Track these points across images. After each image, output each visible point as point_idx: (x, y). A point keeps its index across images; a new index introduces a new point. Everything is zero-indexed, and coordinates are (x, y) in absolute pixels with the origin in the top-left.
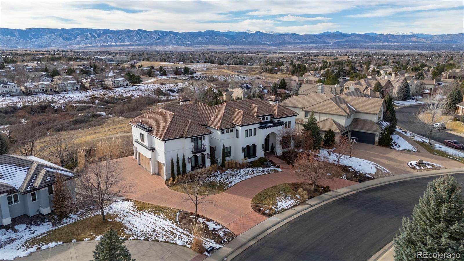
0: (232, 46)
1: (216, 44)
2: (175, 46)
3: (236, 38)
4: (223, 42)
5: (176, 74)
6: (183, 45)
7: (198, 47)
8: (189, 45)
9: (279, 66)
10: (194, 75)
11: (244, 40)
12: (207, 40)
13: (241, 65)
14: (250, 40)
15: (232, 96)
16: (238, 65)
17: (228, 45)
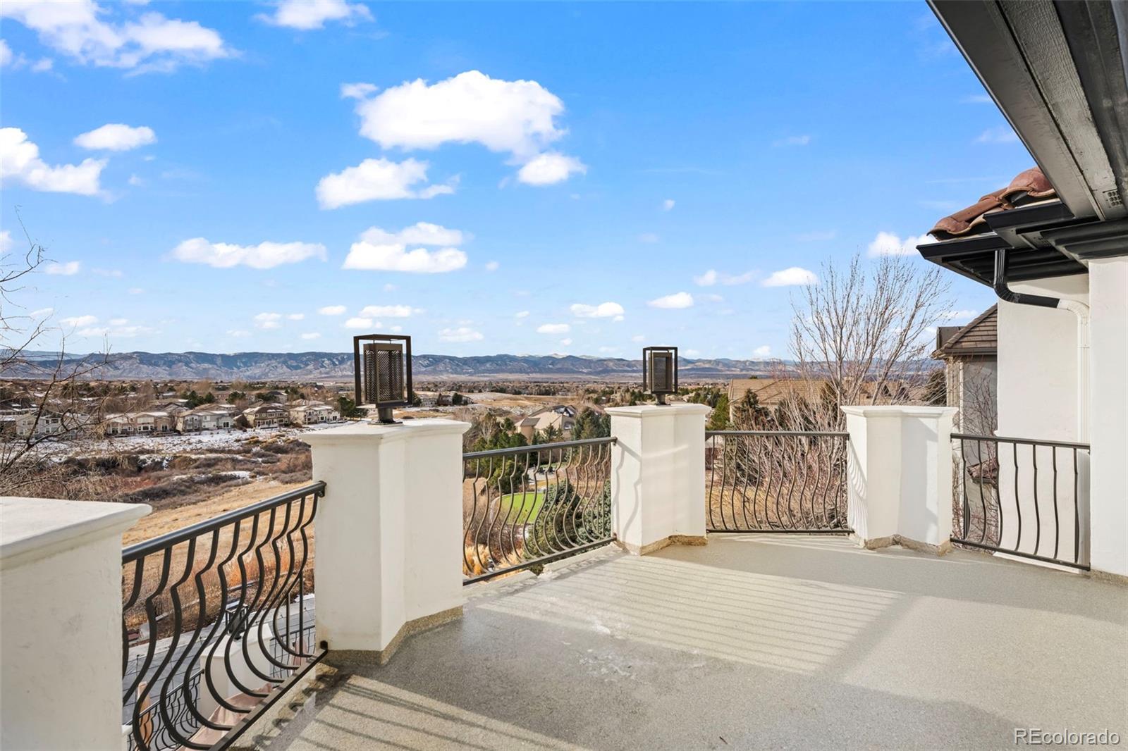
0: (534, 375)
1: (511, 372)
2: (451, 376)
3: (539, 364)
4: (521, 369)
5: (439, 405)
6: (464, 374)
7: (485, 376)
8: (471, 374)
9: (608, 395)
10: (470, 406)
11: (551, 366)
12: (498, 367)
13: (549, 395)
14: (559, 366)
15: (536, 427)
16: (543, 395)
17: (528, 373)
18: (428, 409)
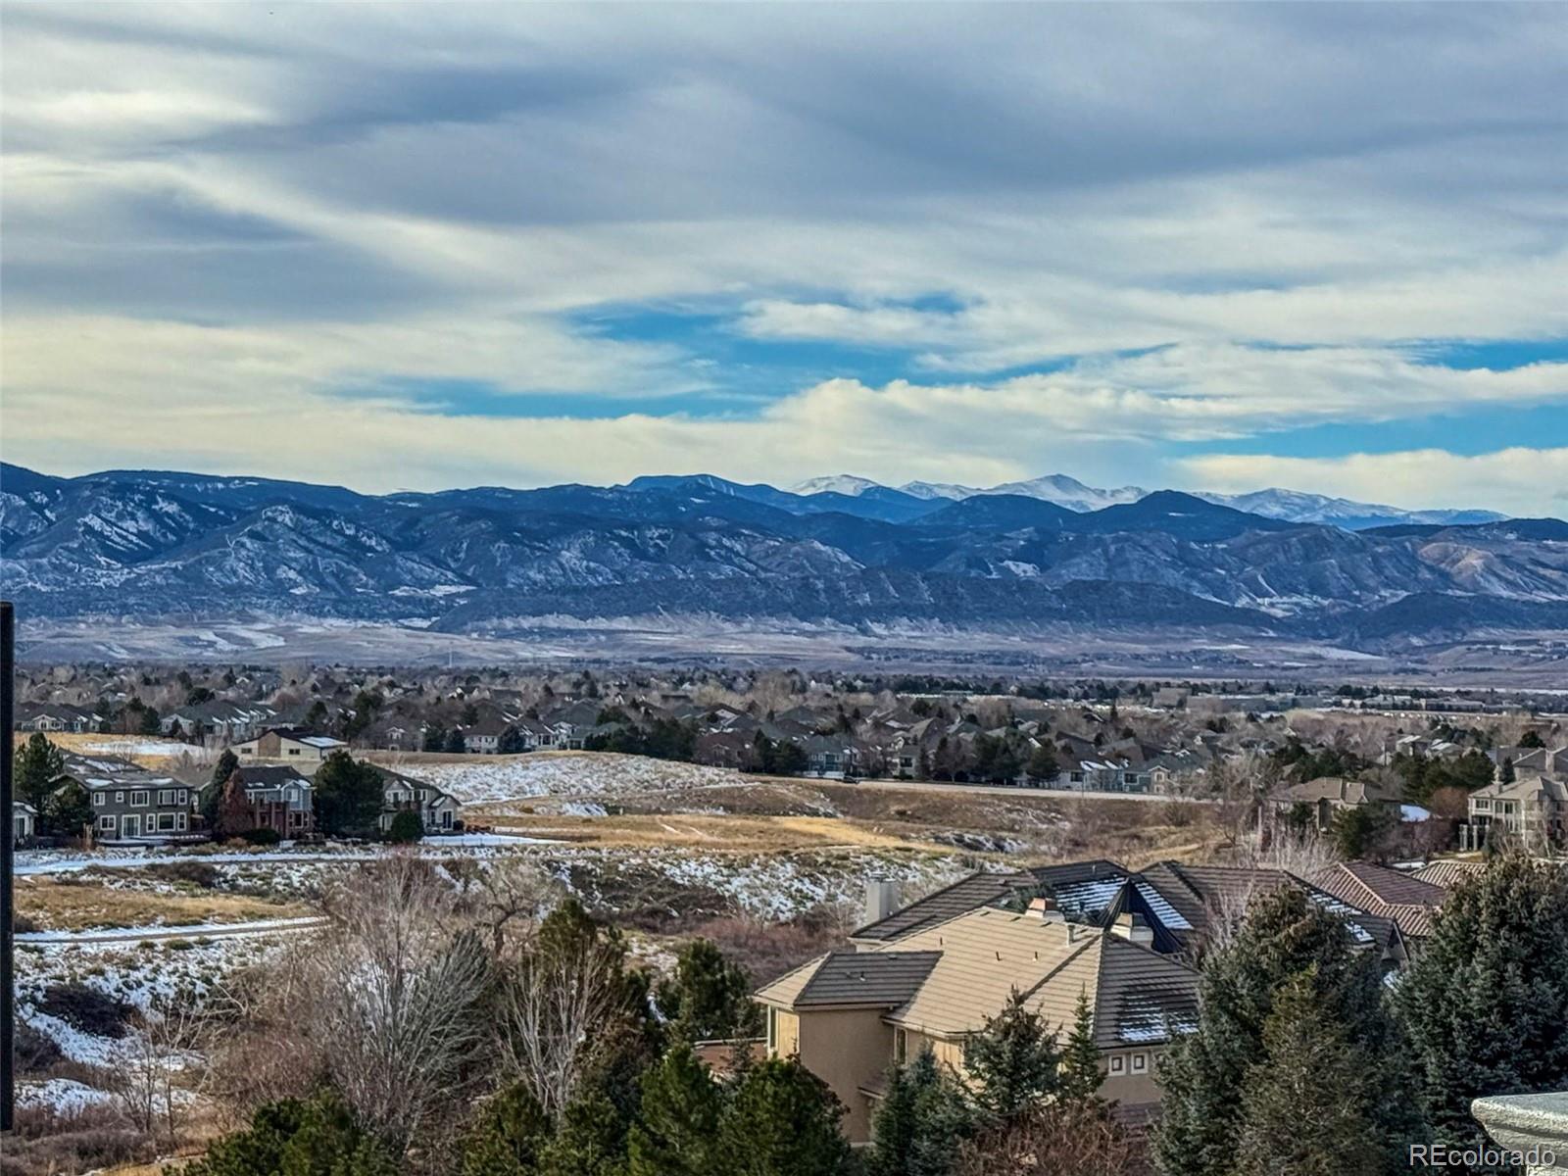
0: (902, 633)
1: (738, 604)
2: (310, 627)
3: (944, 550)
4: (806, 585)
5: (220, 838)
6: (396, 616)
7: (547, 634)
8: (449, 617)
9: (1448, 794)
10: (435, 849)
11: (1024, 570)
12: (643, 570)
13: (1005, 776)
14: (1082, 569)
15: (911, 1019)
16: (962, 779)
17: (856, 617)
18: (141, 861)
